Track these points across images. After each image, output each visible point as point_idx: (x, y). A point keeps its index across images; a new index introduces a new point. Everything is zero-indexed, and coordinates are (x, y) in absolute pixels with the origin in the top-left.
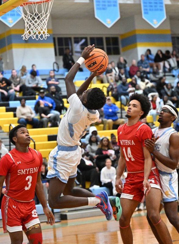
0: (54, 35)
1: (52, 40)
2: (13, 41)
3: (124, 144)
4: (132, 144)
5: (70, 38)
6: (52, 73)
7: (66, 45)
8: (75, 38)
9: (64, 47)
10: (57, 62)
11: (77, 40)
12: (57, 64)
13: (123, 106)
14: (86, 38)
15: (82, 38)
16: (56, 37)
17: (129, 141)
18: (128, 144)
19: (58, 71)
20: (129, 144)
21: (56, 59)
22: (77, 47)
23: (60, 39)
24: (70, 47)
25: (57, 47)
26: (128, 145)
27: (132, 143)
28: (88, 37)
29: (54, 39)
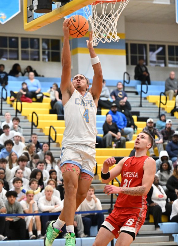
0: (126, 40)
1: (124, 47)
2: (79, 44)
5: (145, 45)
6: (120, 85)
7: (139, 53)
8: (150, 45)
9: (138, 55)
10: (129, 73)
11: (153, 48)
12: (128, 74)
14: (164, 47)
15: (159, 46)
16: (129, 43)
19: (128, 83)
21: (127, 69)
22: (153, 56)
23: (133, 46)
24: (145, 55)
25: (130, 55)
28: (167, 45)
29: (127, 45)
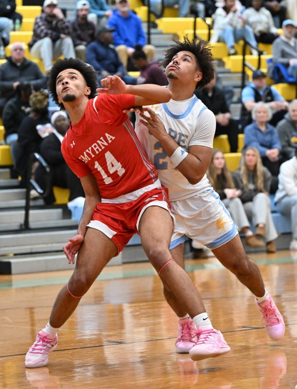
3: (93, 156)
4: (110, 141)
13: (153, 17)
17: (102, 141)
18: (101, 148)
20: (103, 145)
26: (103, 148)
27: (109, 139)
